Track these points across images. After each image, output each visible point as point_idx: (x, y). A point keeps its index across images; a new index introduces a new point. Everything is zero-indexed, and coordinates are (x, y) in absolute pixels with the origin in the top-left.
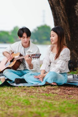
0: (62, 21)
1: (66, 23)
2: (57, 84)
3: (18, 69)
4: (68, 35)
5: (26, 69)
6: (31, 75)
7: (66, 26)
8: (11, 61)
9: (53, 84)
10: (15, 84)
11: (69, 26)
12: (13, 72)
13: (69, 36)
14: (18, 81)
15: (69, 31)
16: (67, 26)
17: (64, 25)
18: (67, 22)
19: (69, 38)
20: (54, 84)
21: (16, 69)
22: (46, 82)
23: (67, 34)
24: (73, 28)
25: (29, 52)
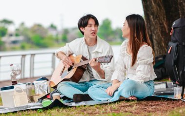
0: (153, 4)
1: (159, 6)
2: (137, 98)
3: (81, 80)
4: (165, 24)
5: (93, 79)
6: (97, 87)
7: (160, 11)
8: (69, 70)
9: (130, 98)
10: (73, 104)
11: (164, 11)
12: (73, 85)
13: (166, 26)
14: (79, 99)
15: (165, 19)
16: (162, 11)
17: (157, 9)
18: (161, 5)
19: (165, 29)
20: (133, 99)
21: (77, 81)
22: (121, 96)
23: (163, 24)
24: (171, 13)
25: (97, 52)
